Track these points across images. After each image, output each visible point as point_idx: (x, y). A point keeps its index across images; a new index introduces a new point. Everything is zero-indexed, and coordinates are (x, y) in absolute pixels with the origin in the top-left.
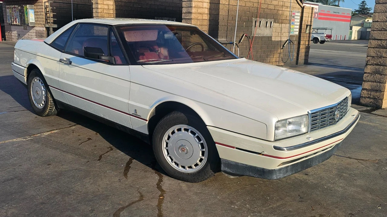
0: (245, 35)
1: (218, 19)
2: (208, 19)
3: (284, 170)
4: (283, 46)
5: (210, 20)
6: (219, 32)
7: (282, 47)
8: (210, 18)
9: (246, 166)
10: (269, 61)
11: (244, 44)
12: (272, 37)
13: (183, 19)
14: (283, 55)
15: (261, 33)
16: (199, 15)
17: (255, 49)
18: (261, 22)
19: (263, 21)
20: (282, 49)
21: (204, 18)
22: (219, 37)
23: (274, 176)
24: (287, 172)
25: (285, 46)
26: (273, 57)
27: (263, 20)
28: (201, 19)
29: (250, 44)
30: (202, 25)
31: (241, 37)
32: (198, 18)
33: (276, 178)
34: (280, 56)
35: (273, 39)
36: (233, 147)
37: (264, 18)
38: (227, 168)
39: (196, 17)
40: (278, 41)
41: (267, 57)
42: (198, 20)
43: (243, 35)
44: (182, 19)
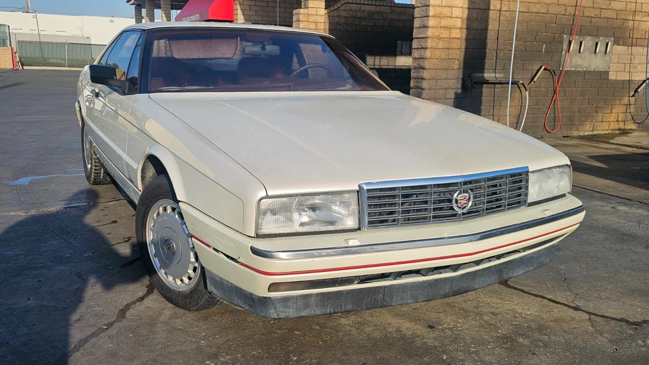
0: (543, 68)
1: (486, 38)
2: (464, 36)
3: (296, 303)
4: (636, 91)
5: (467, 40)
6: (486, 61)
7: (632, 93)
8: (467, 35)
9: (230, 285)
10: (600, 119)
11: (542, 85)
12: (608, 72)
13: (415, 38)
14: (636, 108)
15: (582, 65)
16: (443, 31)
17: (566, 94)
18: (583, 42)
19: (588, 41)
20: (633, 96)
21: (453, 35)
22: (486, 71)
23: (271, 311)
24: (307, 306)
25: (639, 90)
26: (610, 112)
27: (587, 39)
28: (447, 38)
29: (555, 85)
30: (448, 49)
31: (535, 72)
32: (442, 36)
33: (275, 316)
34: (629, 111)
35: (612, 76)
36: (209, 246)
37: (590, 36)
38: (213, 287)
39: (437, 34)
40: (624, 81)
41: (596, 112)
42: (441, 38)
43: (541, 67)
44: (413, 39)
